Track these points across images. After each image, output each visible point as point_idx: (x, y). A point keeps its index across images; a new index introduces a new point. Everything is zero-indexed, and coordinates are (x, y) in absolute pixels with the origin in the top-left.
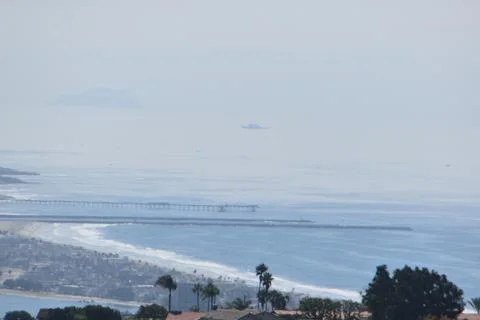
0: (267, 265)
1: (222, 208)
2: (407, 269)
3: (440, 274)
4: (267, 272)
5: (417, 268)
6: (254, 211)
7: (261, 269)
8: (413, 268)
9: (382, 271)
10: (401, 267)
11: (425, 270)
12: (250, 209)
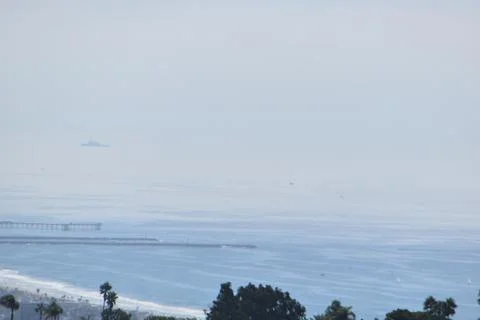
0: (111, 284)
1: (66, 227)
2: (251, 287)
3: (284, 291)
4: (111, 291)
5: (260, 285)
6: (98, 229)
7: (105, 288)
8: (257, 286)
9: (226, 288)
10: (245, 285)
11: (269, 287)
12: (94, 227)
